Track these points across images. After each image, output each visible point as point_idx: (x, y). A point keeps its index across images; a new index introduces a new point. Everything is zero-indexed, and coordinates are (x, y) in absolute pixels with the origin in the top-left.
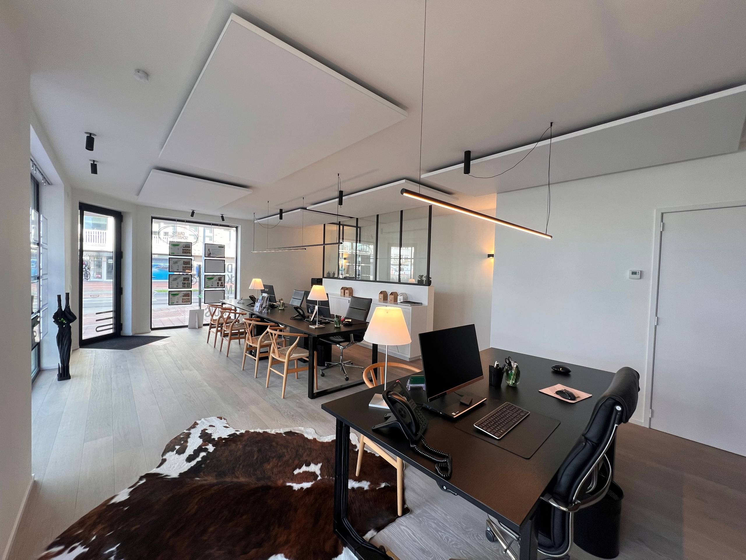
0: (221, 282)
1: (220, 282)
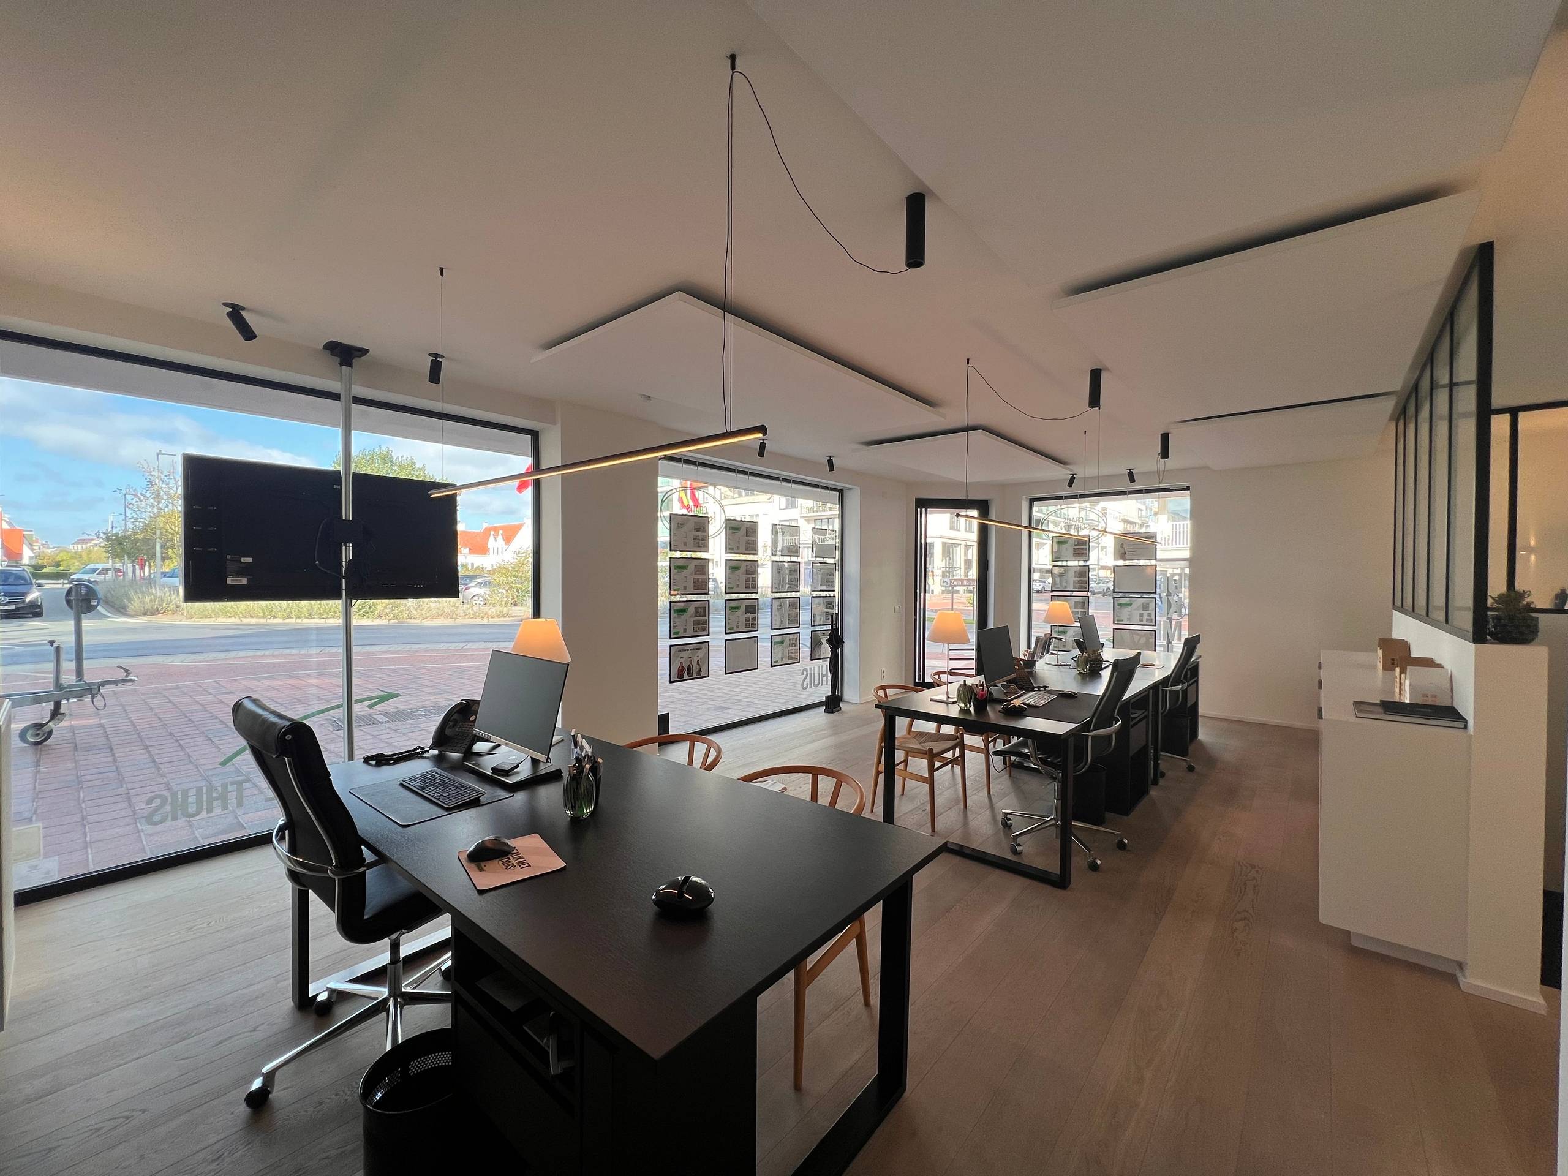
0: (1149, 612)
1: (1146, 613)
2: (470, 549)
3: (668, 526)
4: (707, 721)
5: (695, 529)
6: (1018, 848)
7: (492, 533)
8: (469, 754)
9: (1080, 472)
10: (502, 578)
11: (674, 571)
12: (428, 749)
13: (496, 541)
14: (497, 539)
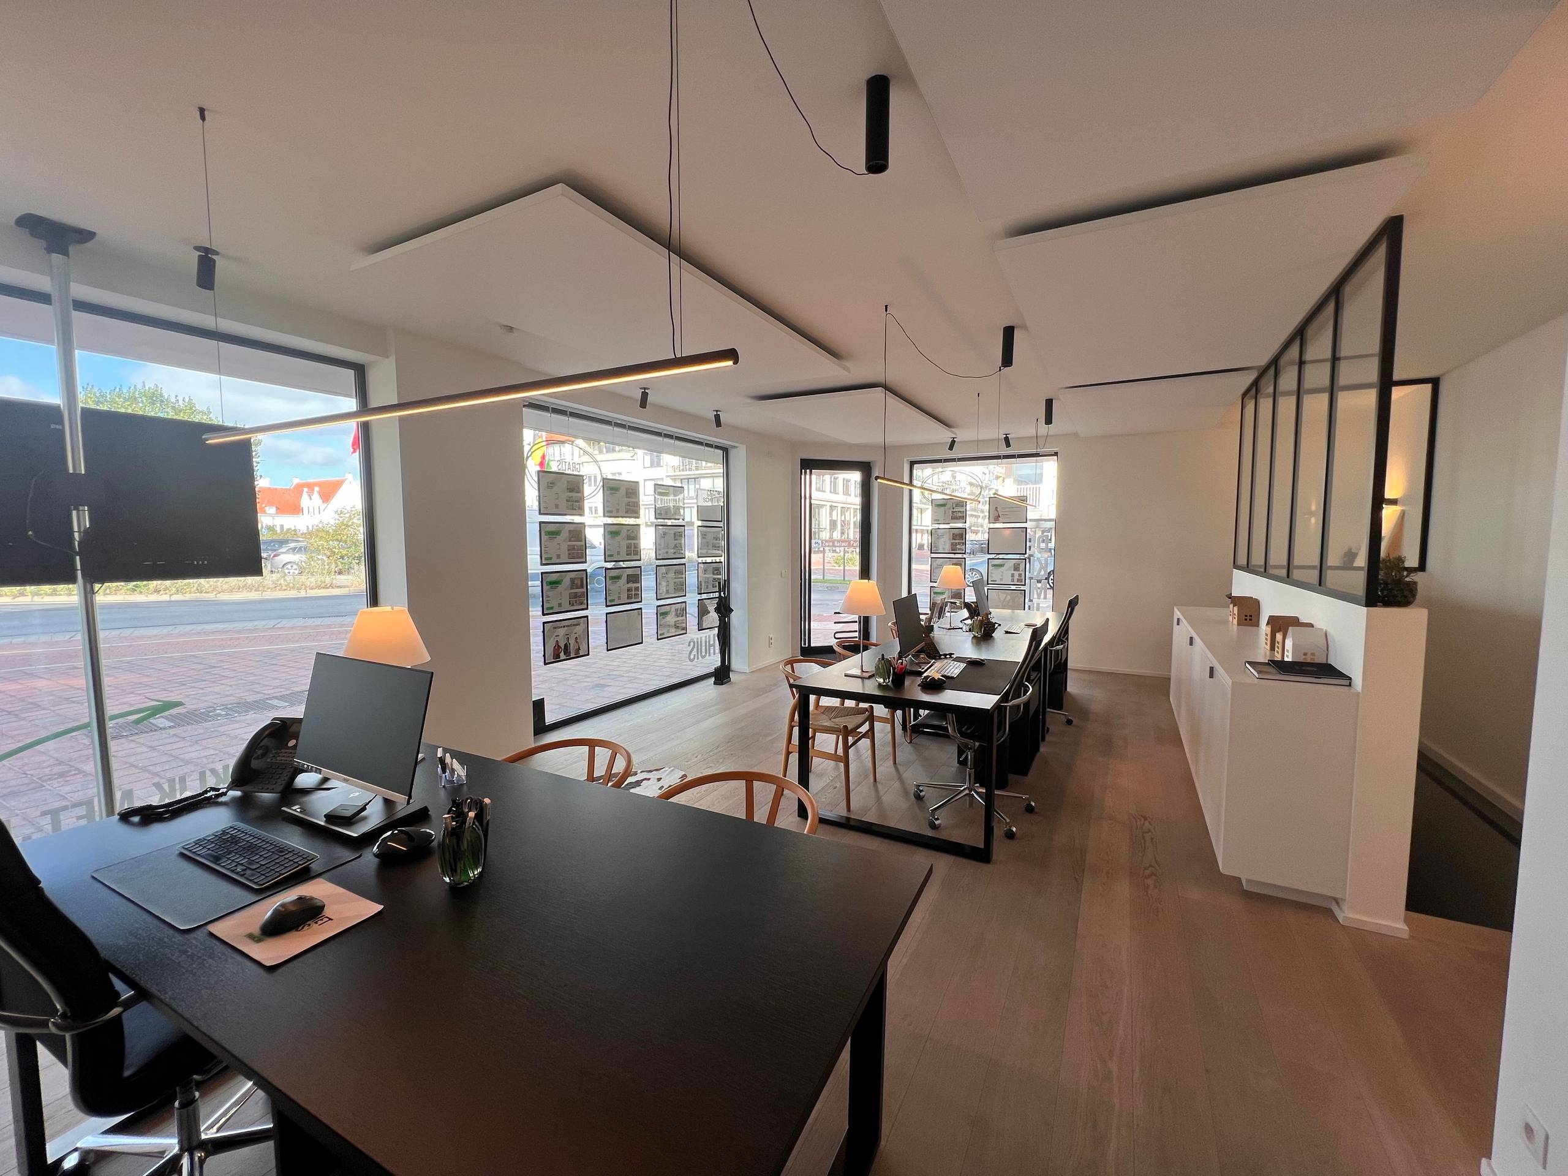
0: (1020, 572)
1: (1016, 573)
2: (277, 509)
3: (536, 486)
4: (587, 701)
5: (568, 489)
6: (937, 822)
7: (306, 490)
8: (291, 793)
9: (961, 435)
10: (321, 542)
11: (544, 537)
12: (225, 790)
13: (311, 499)
14: (312, 497)
